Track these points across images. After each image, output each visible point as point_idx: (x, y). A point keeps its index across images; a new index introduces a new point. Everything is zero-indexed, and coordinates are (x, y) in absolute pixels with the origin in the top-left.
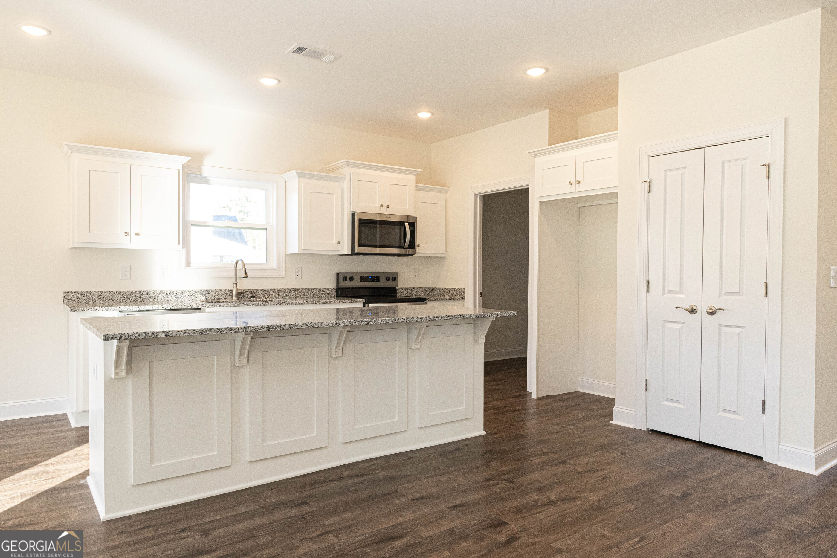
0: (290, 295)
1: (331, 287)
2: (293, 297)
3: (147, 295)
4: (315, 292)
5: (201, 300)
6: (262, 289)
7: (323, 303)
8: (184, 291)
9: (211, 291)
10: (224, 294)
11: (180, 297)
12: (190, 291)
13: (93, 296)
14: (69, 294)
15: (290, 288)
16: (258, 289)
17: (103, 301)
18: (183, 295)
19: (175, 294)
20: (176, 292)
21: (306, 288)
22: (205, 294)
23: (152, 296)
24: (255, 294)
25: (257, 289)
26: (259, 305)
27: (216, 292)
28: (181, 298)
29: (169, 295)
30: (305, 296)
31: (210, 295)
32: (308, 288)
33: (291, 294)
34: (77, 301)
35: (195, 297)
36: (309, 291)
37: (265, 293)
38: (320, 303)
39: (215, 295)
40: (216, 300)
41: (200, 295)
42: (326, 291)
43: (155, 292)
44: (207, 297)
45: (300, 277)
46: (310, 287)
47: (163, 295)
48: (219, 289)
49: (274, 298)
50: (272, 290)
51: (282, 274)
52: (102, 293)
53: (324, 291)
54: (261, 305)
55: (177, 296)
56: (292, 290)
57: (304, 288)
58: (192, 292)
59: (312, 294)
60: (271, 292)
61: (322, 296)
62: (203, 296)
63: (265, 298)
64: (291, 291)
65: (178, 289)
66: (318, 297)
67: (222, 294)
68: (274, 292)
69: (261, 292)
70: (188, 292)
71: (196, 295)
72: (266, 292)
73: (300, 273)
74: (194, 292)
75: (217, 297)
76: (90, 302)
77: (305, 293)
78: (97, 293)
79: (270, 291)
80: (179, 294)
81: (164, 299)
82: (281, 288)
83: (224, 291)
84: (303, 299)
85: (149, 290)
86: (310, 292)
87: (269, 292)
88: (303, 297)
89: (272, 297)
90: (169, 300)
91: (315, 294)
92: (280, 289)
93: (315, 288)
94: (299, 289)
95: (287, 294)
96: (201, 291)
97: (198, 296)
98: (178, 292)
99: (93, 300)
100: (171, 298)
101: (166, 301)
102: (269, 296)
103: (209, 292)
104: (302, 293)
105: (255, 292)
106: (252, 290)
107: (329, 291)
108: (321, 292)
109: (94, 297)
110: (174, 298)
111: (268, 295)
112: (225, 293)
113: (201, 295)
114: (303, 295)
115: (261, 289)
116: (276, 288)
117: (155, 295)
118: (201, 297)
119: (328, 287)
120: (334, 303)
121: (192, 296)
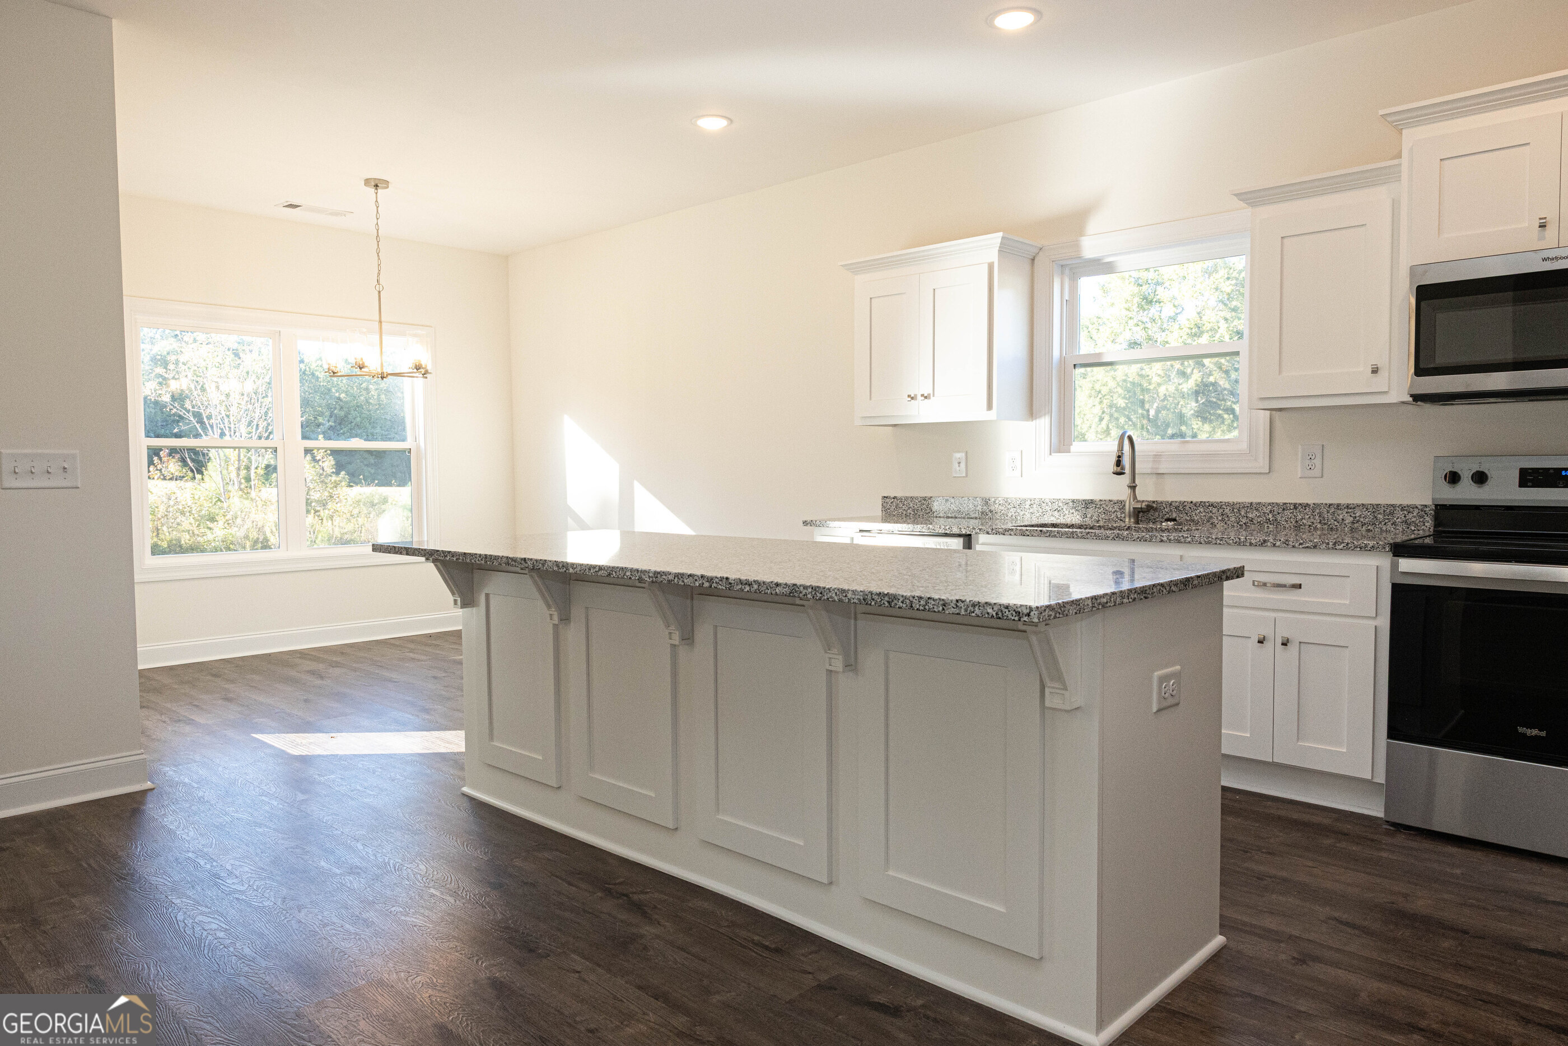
0: (1279, 519)
1: (1418, 502)
2: (1287, 526)
3: (985, 507)
4: (1360, 516)
5: (1074, 519)
6: (1205, 502)
7: (1239, 544)
8: (1043, 500)
9: (1092, 502)
10: (1118, 510)
11: (1036, 512)
12: (1054, 501)
13: (915, 505)
14: (888, 500)
15: (1281, 500)
16: (1194, 501)
17: (927, 514)
18: (1040, 509)
19: (1027, 507)
20: (1028, 503)
21: (1331, 502)
22: (1080, 508)
23: (992, 508)
24: (1187, 514)
25: (1192, 502)
26: (1073, 537)
27: (1101, 505)
28: (1038, 515)
29: (1018, 507)
30: (1325, 524)
31: (1090, 512)
32: (1335, 501)
33: (1282, 517)
34: (896, 512)
35: (1062, 515)
36: (1340, 512)
37: (1211, 512)
38: (1229, 544)
39: (1099, 511)
40: (1101, 523)
41: (1071, 512)
42: (1399, 514)
43: (997, 502)
44: (1085, 516)
45: (1317, 472)
46: (1344, 501)
47: (1009, 507)
48: (1108, 498)
49: (1235, 524)
50: (1228, 504)
51: (1261, 464)
52: (925, 500)
53: (1392, 513)
54: (1078, 537)
55: (1031, 510)
56: (1285, 507)
57: (1324, 502)
58: (1057, 503)
59: (1347, 522)
60: (1227, 511)
61: (1384, 528)
62: (1076, 513)
63: (1212, 524)
64: (1284, 510)
65: (1032, 497)
66: (1369, 531)
67: (1114, 510)
68: (1235, 510)
69: (1202, 510)
70: (1050, 504)
71: (1064, 510)
72: (1215, 510)
73: (1318, 462)
74: (1060, 504)
75: (1103, 516)
76: (911, 515)
77: (1326, 516)
78: (919, 500)
79: (1224, 506)
80: (1035, 506)
81: (1010, 515)
82: (1255, 500)
83: (1117, 504)
84: (1319, 532)
85: (987, 496)
86: (1342, 515)
87: (1221, 511)
88: (1319, 526)
89: (1229, 522)
90: (1019, 518)
91: (1358, 521)
92: (1251, 504)
93: (1360, 502)
94: (1308, 505)
95: (1270, 516)
96: (1073, 501)
97: (1067, 512)
98: (1032, 502)
99: (914, 512)
100: (1022, 513)
101: (1013, 520)
102: (1223, 520)
103: (1088, 503)
104: (1317, 517)
105: (1187, 508)
106: (1180, 502)
107: (1411, 515)
108: (1380, 516)
109: (915, 507)
110: (1026, 513)
111: (1220, 518)
112: (1120, 509)
113: (1073, 511)
114: (1320, 523)
115: (1201, 502)
116: (1240, 501)
117: (997, 506)
118: (1072, 515)
119: (1406, 502)
120: (1274, 545)
121: (1056, 512)
